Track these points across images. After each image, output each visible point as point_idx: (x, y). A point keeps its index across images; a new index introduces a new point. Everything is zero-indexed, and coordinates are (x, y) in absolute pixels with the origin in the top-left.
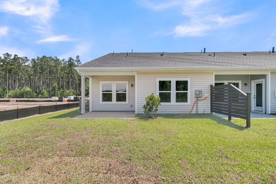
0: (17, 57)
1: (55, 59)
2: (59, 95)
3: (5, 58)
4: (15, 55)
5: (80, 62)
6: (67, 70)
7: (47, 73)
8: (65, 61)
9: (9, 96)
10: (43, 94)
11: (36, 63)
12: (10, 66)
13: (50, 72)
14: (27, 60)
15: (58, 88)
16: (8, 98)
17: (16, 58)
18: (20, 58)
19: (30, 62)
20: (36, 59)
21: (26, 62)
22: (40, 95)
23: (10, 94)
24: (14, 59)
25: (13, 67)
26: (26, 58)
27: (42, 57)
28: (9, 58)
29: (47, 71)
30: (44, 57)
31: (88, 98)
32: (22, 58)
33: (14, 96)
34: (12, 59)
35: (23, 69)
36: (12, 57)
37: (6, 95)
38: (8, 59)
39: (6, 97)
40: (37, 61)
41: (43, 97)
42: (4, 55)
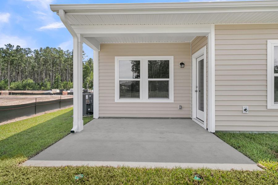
0: (19, 48)
1: (59, 50)
2: (62, 87)
3: (8, 49)
4: (17, 46)
5: (84, 53)
6: (70, 61)
7: (50, 65)
8: (69, 52)
9: (10, 88)
10: (46, 86)
11: (39, 54)
12: (13, 57)
13: (53, 63)
14: (30, 51)
15: (61, 80)
16: (9, 90)
17: (18, 50)
18: (23, 49)
19: (32, 53)
20: (39, 50)
21: (29, 54)
22: (43, 87)
23: (12, 86)
24: (17, 50)
25: (15, 58)
26: (29, 49)
27: (45, 48)
28: (11, 49)
29: (50, 62)
30: (48, 48)
31: (92, 91)
32: (25, 49)
33: (16, 88)
34: (14, 50)
35: (26, 61)
36: (15, 48)
37: (8, 87)
38: (10, 51)
39: (7, 89)
40: (40, 53)
41: (45, 89)
42: (6, 46)
